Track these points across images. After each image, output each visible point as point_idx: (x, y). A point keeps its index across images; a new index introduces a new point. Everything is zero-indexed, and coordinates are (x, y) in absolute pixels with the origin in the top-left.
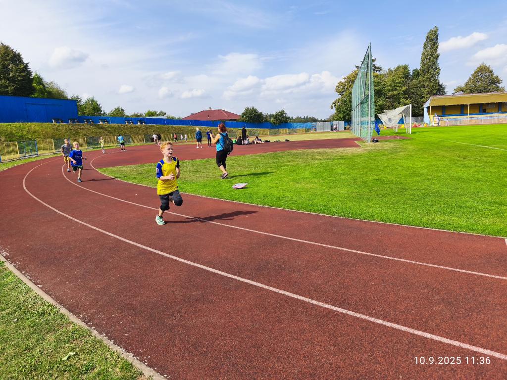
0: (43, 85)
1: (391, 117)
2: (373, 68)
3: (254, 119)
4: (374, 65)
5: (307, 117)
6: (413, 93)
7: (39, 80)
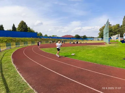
0: (30, 29)
1: (114, 37)
3: (78, 37)
4: (109, 24)
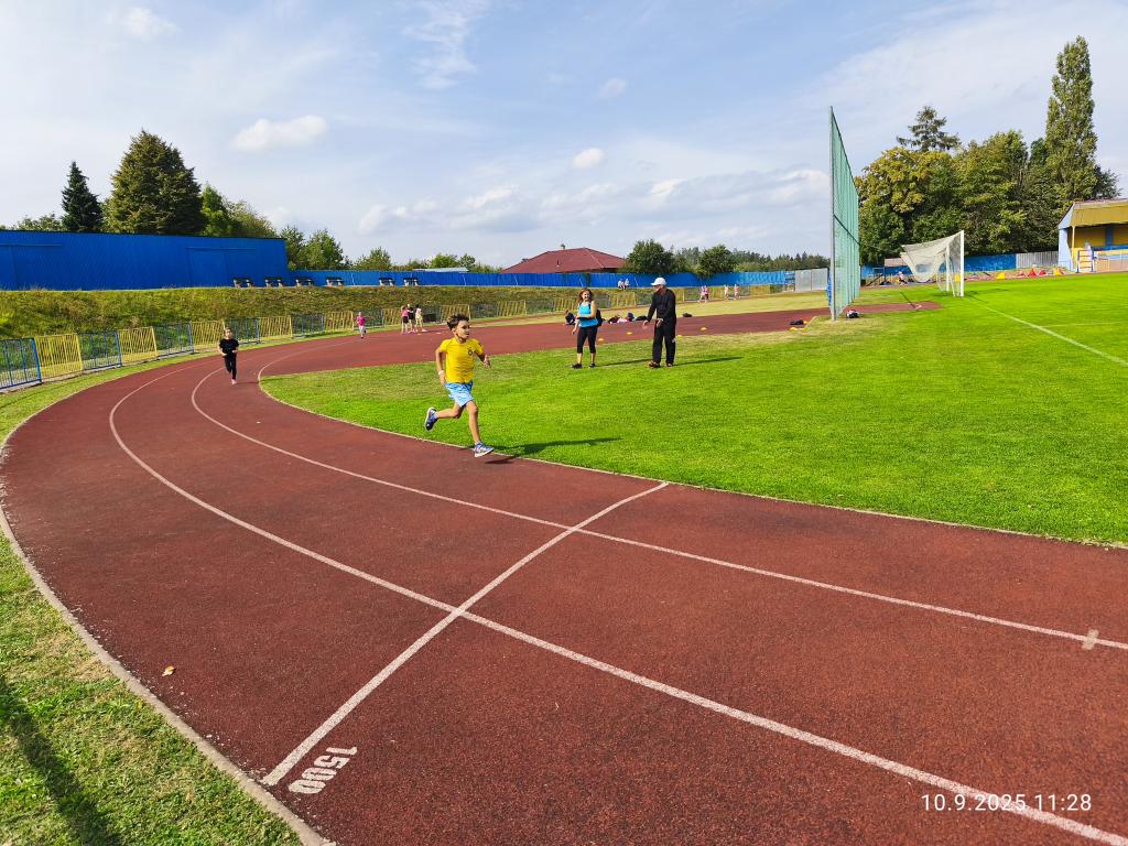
0: (223, 209)
2: (939, 140)
4: (942, 134)
5: (804, 255)
6: (1034, 196)
7: (215, 201)
